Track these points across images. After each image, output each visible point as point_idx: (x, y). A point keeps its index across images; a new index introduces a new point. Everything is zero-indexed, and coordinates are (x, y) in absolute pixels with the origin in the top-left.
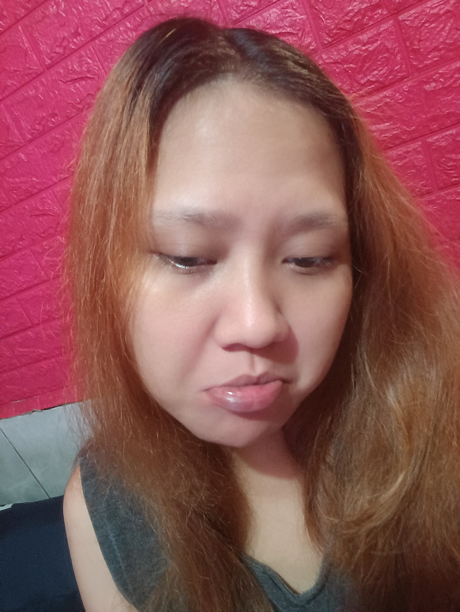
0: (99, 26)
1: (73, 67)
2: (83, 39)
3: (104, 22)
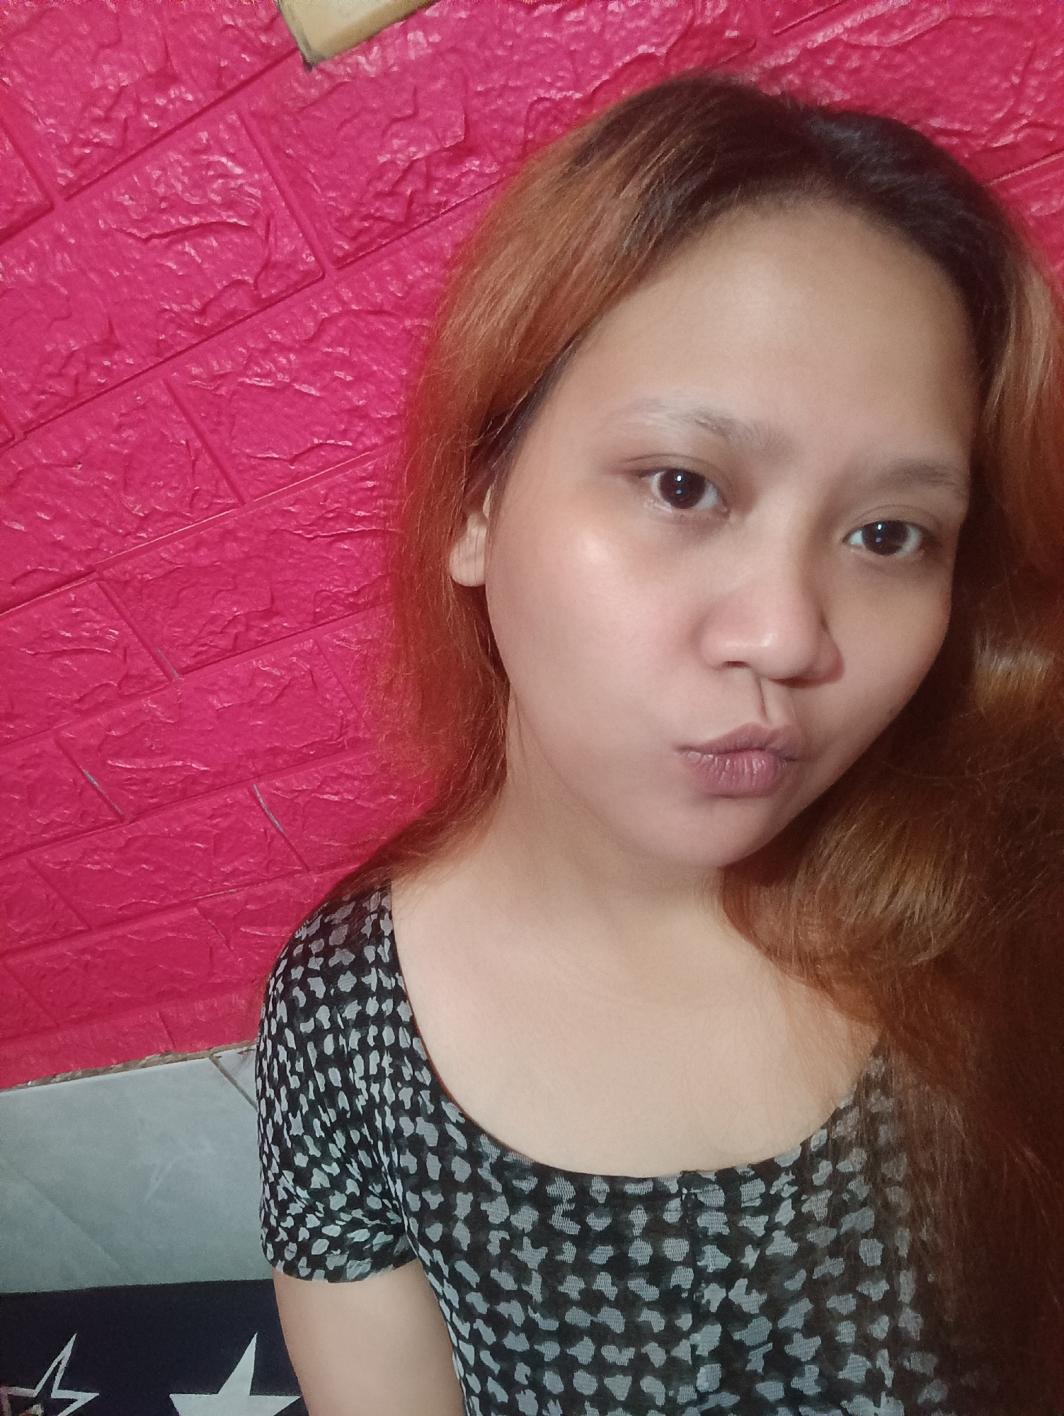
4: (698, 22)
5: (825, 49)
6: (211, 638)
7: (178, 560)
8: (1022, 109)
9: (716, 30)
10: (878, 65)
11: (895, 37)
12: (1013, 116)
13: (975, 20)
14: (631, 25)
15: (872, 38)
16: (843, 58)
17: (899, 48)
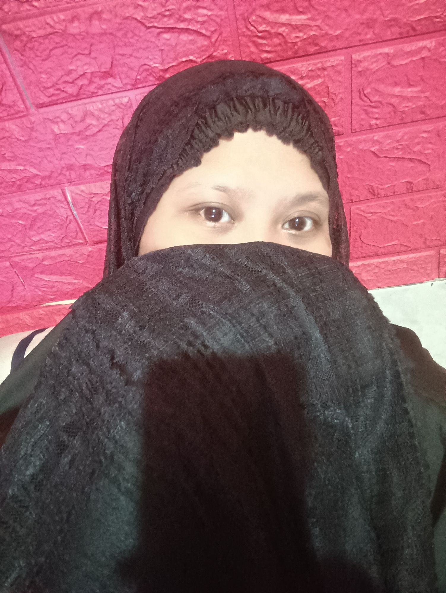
6: (64, 85)
7: (57, 26)
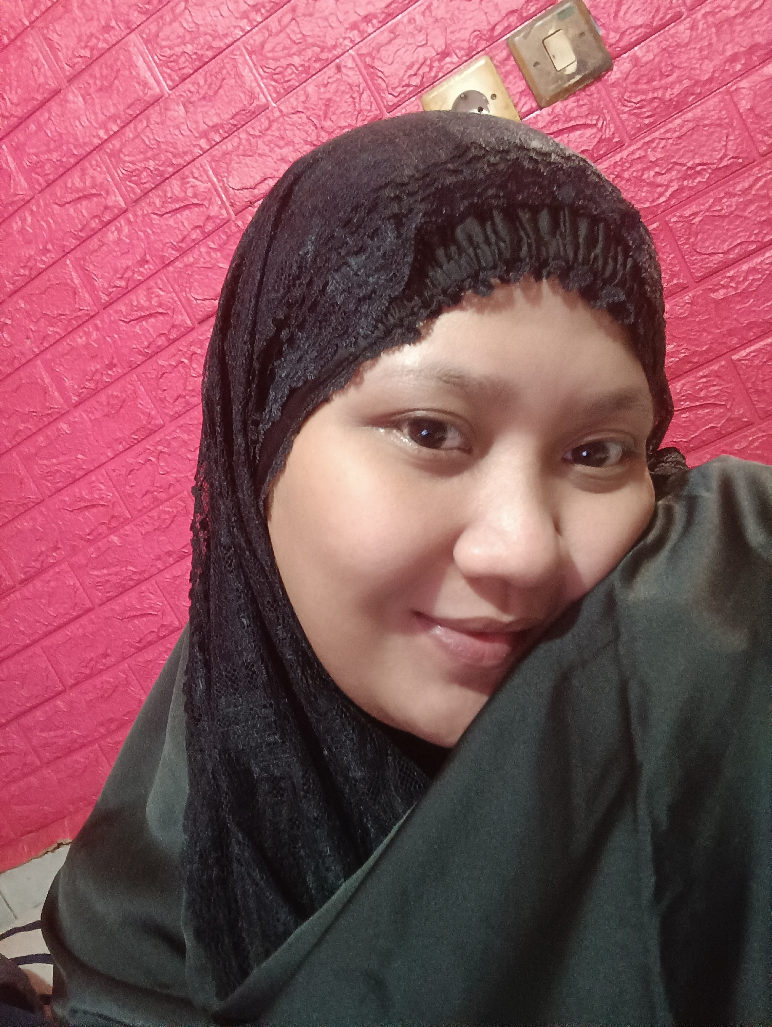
0: (173, 249)
1: (138, 302)
2: (152, 267)
3: (180, 245)
4: (604, 137)
5: (652, 141)
8: (728, 153)
9: (610, 140)
10: (672, 144)
11: (677, 134)
12: (725, 155)
13: (705, 126)
14: (578, 140)
15: (668, 135)
16: (658, 144)
17: (679, 138)
